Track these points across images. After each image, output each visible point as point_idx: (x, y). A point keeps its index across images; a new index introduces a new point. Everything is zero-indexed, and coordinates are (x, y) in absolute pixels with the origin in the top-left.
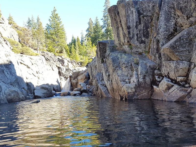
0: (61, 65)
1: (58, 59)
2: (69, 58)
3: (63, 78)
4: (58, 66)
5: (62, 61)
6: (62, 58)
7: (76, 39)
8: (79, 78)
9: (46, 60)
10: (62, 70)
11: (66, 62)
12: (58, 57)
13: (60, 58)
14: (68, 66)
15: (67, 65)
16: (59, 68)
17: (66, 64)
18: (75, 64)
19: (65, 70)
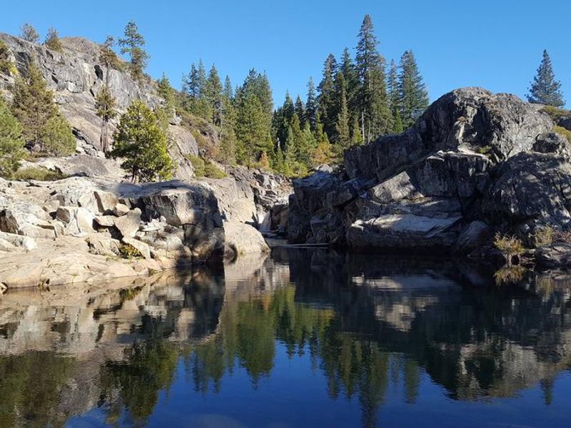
0: (258, 184)
1: (254, 173)
2: (272, 171)
3: (261, 207)
4: (254, 186)
5: (260, 179)
6: (260, 172)
7: (294, 102)
8: (282, 214)
9: (236, 180)
10: (259, 194)
11: (266, 178)
12: (254, 170)
13: (258, 172)
14: (269, 187)
15: (268, 183)
16: (255, 190)
17: (266, 183)
18: (281, 181)
19: (264, 193)
